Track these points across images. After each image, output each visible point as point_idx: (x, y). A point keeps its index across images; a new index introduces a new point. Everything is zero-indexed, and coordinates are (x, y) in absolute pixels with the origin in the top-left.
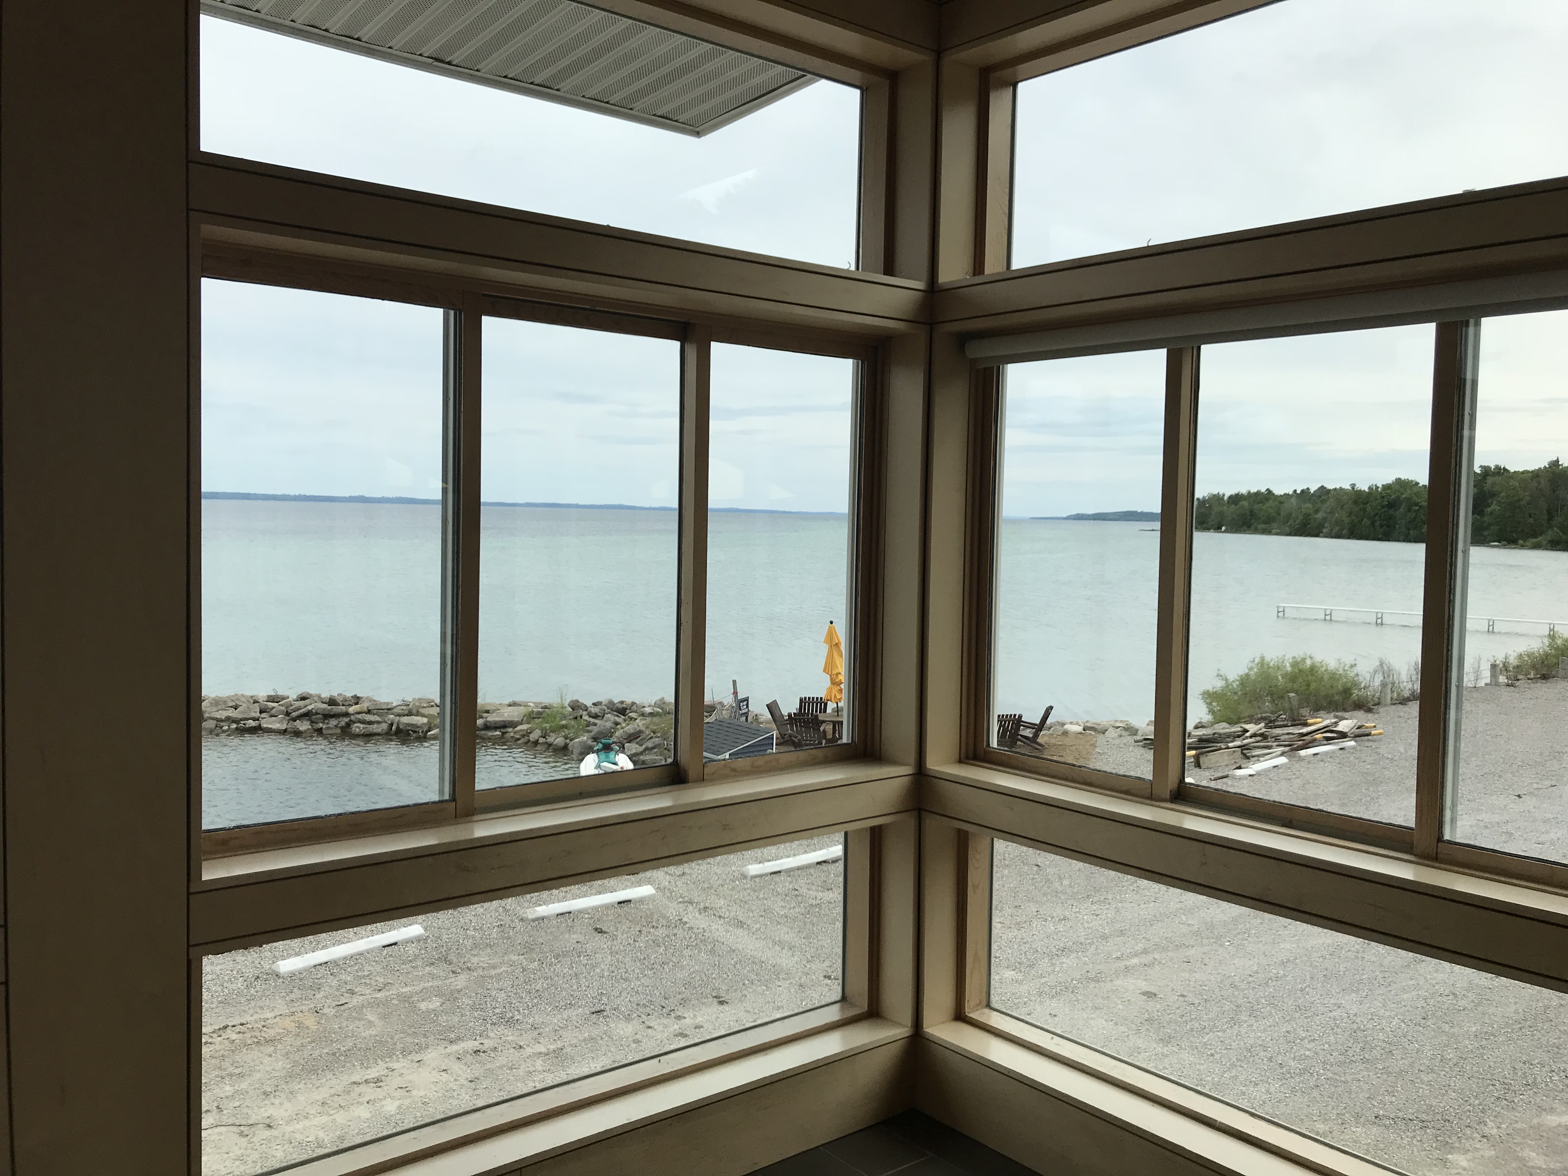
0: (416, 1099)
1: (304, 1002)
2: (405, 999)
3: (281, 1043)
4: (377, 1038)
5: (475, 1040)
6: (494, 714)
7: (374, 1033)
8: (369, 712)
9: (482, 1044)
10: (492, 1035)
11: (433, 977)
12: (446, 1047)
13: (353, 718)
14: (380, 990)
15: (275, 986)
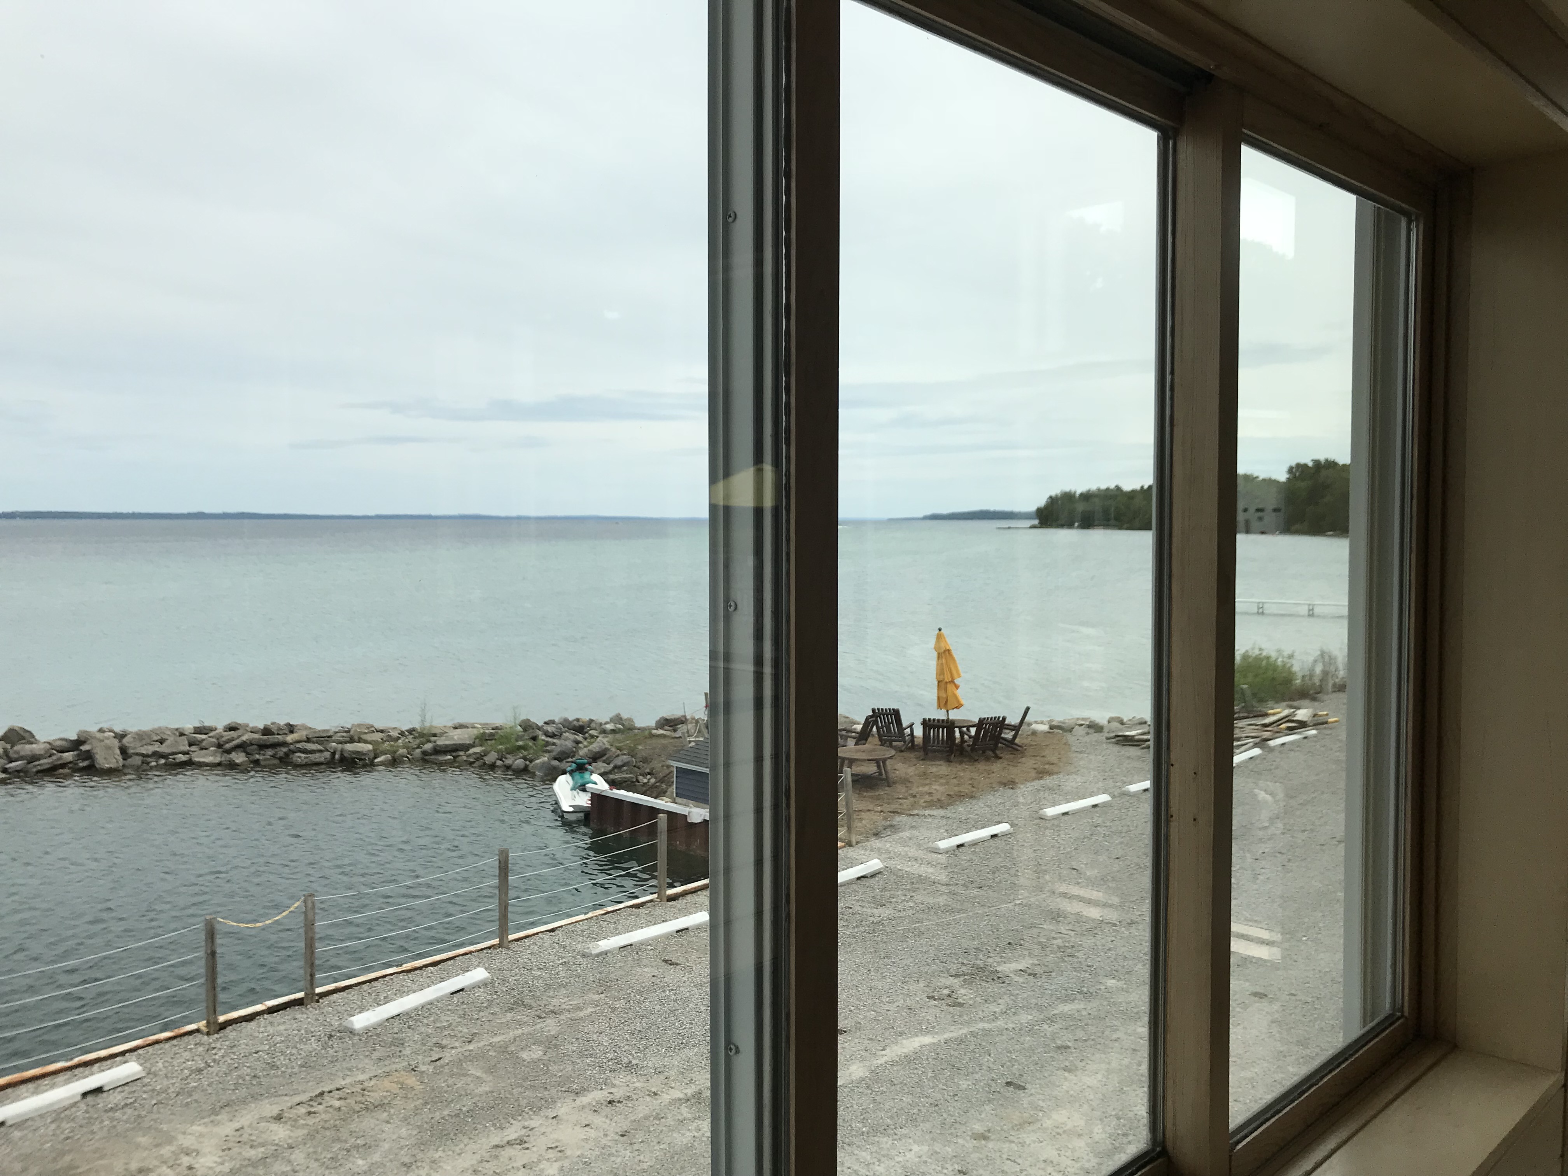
0: (575, 1160)
1: (393, 1060)
2: (503, 1049)
3: (393, 1108)
4: (495, 1094)
5: (601, 1089)
6: (442, 738)
7: (487, 1089)
8: (308, 740)
9: (611, 1093)
10: (616, 1082)
11: (521, 1024)
12: (575, 1100)
13: (292, 747)
14: (470, 1041)
15: (353, 1045)
